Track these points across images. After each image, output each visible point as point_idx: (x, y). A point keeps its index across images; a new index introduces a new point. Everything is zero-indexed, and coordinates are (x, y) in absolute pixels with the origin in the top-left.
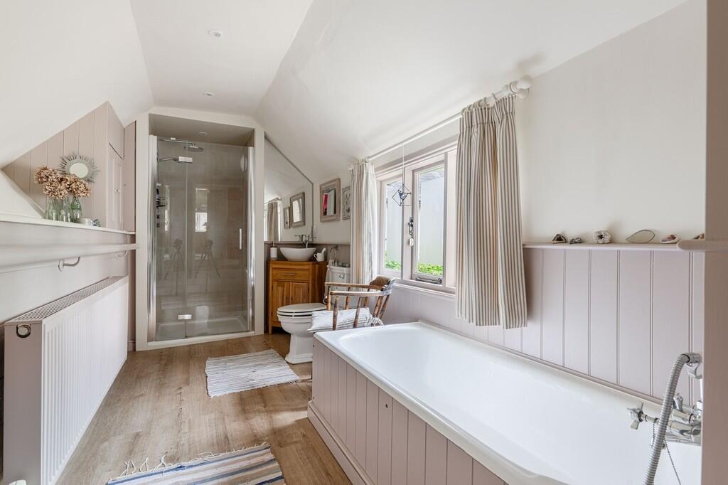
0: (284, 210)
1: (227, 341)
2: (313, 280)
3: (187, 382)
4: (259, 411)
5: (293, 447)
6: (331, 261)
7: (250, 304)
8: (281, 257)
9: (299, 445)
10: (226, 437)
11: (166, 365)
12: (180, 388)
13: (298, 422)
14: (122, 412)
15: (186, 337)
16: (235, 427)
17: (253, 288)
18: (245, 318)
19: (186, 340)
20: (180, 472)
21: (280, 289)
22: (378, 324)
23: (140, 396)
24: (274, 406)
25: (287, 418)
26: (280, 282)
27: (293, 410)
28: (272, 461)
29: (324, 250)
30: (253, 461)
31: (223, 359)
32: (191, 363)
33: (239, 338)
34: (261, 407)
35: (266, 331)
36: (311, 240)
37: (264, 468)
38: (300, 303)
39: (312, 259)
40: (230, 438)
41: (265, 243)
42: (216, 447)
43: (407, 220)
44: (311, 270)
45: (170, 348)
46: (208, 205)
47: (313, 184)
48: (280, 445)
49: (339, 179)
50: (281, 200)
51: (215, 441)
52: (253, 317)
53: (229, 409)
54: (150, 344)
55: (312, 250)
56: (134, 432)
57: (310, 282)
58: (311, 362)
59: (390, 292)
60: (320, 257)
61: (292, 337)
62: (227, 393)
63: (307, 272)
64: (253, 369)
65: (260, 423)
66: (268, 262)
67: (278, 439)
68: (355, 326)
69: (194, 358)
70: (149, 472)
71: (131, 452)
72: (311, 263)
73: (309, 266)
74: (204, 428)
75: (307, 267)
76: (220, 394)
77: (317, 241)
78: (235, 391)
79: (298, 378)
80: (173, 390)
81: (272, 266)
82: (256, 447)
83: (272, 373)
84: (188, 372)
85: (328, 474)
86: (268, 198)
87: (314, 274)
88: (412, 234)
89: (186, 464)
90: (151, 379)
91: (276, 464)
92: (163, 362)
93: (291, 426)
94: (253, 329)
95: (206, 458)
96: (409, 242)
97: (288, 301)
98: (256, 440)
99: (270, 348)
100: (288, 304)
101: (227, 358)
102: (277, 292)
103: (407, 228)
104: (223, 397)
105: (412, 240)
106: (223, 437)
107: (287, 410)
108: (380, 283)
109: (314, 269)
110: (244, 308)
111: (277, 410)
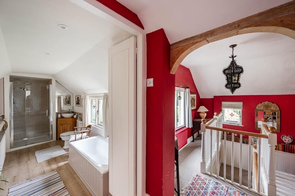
0: (64, 99)
1: (42, 144)
2: (73, 124)
3: (29, 160)
4: (54, 164)
5: (63, 170)
6: (78, 118)
7: (51, 129)
8: (62, 117)
9: (65, 169)
10: (44, 171)
11: (19, 156)
12: (27, 162)
13: (65, 164)
14: (7, 172)
15: (26, 145)
16: (47, 168)
17: (52, 125)
18: (49, 135)
19: (26, 146)
20: (31, 181)
21: (62, 127)
22: (88, 137)
23: (12, 166)
24: (58, 161)
25: (62, 164)
26: (62, 125)
27: (64, 161)
28: (57, 174)
29: (76, 114)
30: (52, 175)
31: (41, 151)
32: (29, 153)
33: (47, 143)
34: (55, 162)
35: (57, 139)
36: (72, 110)
37: (55, 176)
38: (68, 131)
39: (73, 117)
40: (45, 171)
41: (56, 113)
42: (41, 174)
43: (97, 111)
44: (72, 121)
45: (20, 150)
46: (31, 88)
47: (73, 94)
48: (60, 170)
49: (81, 96)
50: (62, 95)
51: (41, 173)
52: (52, 135)
53: (45, 164)
54: (11, 149)
55: (73, 114)
56: (13, 176)
57: (72, 124)
58: (69, 148)
59: (91, 129)
60: (75, 116)
61: (65, 142)
62: (44, 160)
63: (71, 121)
64: (52, 152)
65: (54, 166)
66: (57, 118)
67: (59, 169)
68: (81, 139)
69: (31, 152)
70: (21, 183)
71: (14, 181)
72: (72, 119)
73: (71, 119)
74: (37, 170)
75: (71, 120)
76: (41, 161)
77: (74, 111)
78: (46, 160)
79: (66, 153)
80: (24, 163)
81: (59, 120)
82: (53, 172)
83: (59, 152)
84: (29, 157)
85: (71, 173)
86: (58, 94)
87: (73, 122)
88: (98, 114)
89: (32, 179)
90: (15, 161)
91: (58, 174)
92: (18, 155)
93: (63, 165)
94: (52, 139)
95: (39, 177)
96: (97, 116)
97: (64, 131)
98: (53, 170)
99: (58, 145)
100: (64, 132)
101: (43, 150)
102: (61, 128)
103: (96, 113)
104: (42, 162)
105: (98, 116)
106: (43, 172)
107: (62, 162)
108: (89, 126)
109: (73, 120)
110: (49, 131)
111: (59, 162)
